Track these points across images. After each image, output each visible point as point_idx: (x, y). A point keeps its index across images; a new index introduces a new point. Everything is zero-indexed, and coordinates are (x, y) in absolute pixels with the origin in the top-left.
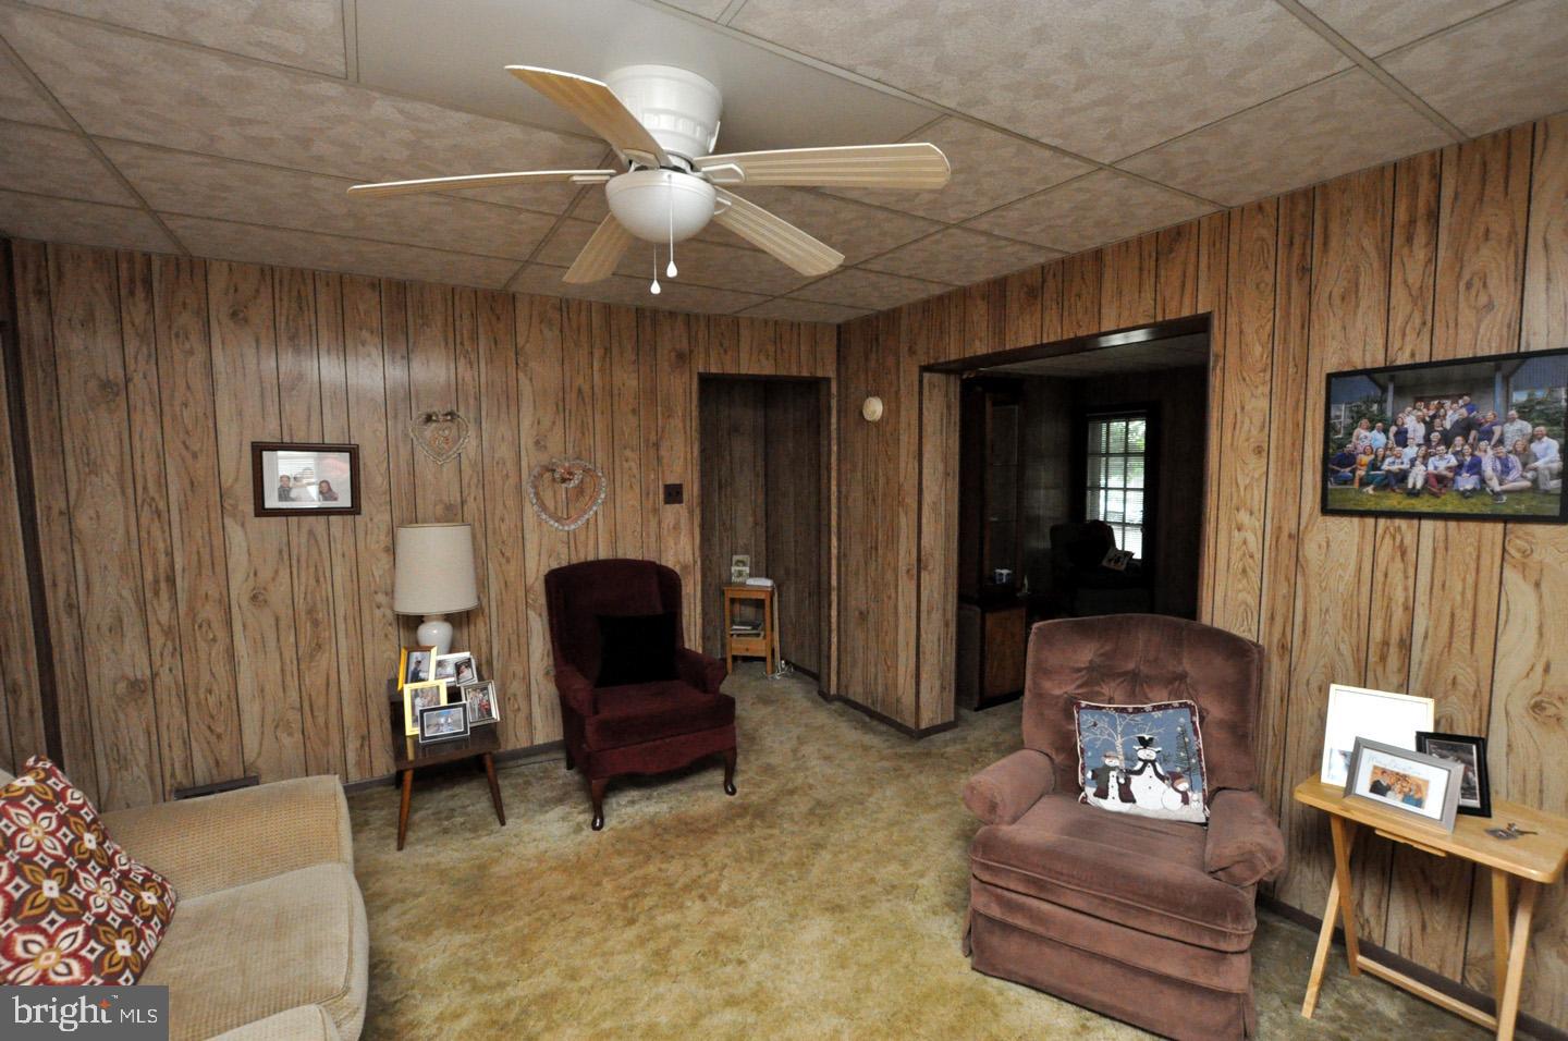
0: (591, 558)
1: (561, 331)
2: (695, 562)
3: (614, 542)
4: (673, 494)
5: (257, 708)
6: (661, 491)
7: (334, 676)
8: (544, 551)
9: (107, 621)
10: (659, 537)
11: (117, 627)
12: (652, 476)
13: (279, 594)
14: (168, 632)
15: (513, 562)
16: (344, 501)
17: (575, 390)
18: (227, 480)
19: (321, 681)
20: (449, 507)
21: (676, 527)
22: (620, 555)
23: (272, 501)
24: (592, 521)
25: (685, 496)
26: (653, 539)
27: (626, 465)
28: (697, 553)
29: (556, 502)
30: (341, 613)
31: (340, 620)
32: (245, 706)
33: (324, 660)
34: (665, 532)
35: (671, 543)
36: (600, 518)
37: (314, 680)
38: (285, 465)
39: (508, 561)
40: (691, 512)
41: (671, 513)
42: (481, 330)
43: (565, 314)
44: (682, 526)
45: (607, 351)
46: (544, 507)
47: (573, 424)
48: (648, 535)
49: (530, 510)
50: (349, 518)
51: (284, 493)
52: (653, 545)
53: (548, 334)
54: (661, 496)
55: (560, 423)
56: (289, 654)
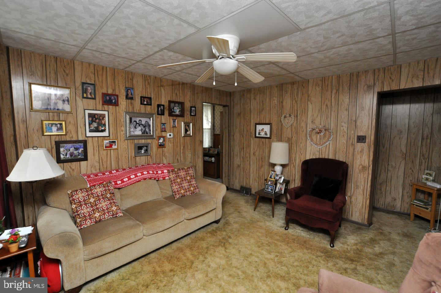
0: (326, 157)
1: (322, 87)
2: (369, 166)
3: (335, 153)
4: (361, 139)
5: (252, 175)
6: (356, 138)
7: (264, 173)
8: (312, 153)
9: (236, 154)
10: (353, 155)
11: (237, 155)
12: (352, 132)
13: (257, 154)
14: (243, 157)
15: (303, 155)
16: (268, 136)
17: (325, 105)
18: (252, 131)
19: (262, 174)
20: (289, 138)
21: (362, 151)
22: (337, 159)
23: (257, 135)
24: (328, 145)
25: (367, 140)
26: (351, 155)
27: (342, 128)
28: (371, 163)
29: (317, 139)
30: (266, 160)
31: (266, 162)
32: (251, 175)
33: (263, 169)
34: (356, 152)
35: (358, 157)
36: (331, 145)
37: (261, 173)
38: (259, 127)
39: (301, 154)
40: (369, 147)
41: (359, 146)
42: (299, 93)
43: (323, 82)
44: (365, 151)
45: (338, 90)
46: (312, 140)
47: (324, 116)
48: (349, 153)
49: (308, 142)
50: (269, 139)
51: (259, 134)
52: (351, 157)
53: (318, 89)
54: (356, 140)
55: (319, 116)
56: (258, 166)
